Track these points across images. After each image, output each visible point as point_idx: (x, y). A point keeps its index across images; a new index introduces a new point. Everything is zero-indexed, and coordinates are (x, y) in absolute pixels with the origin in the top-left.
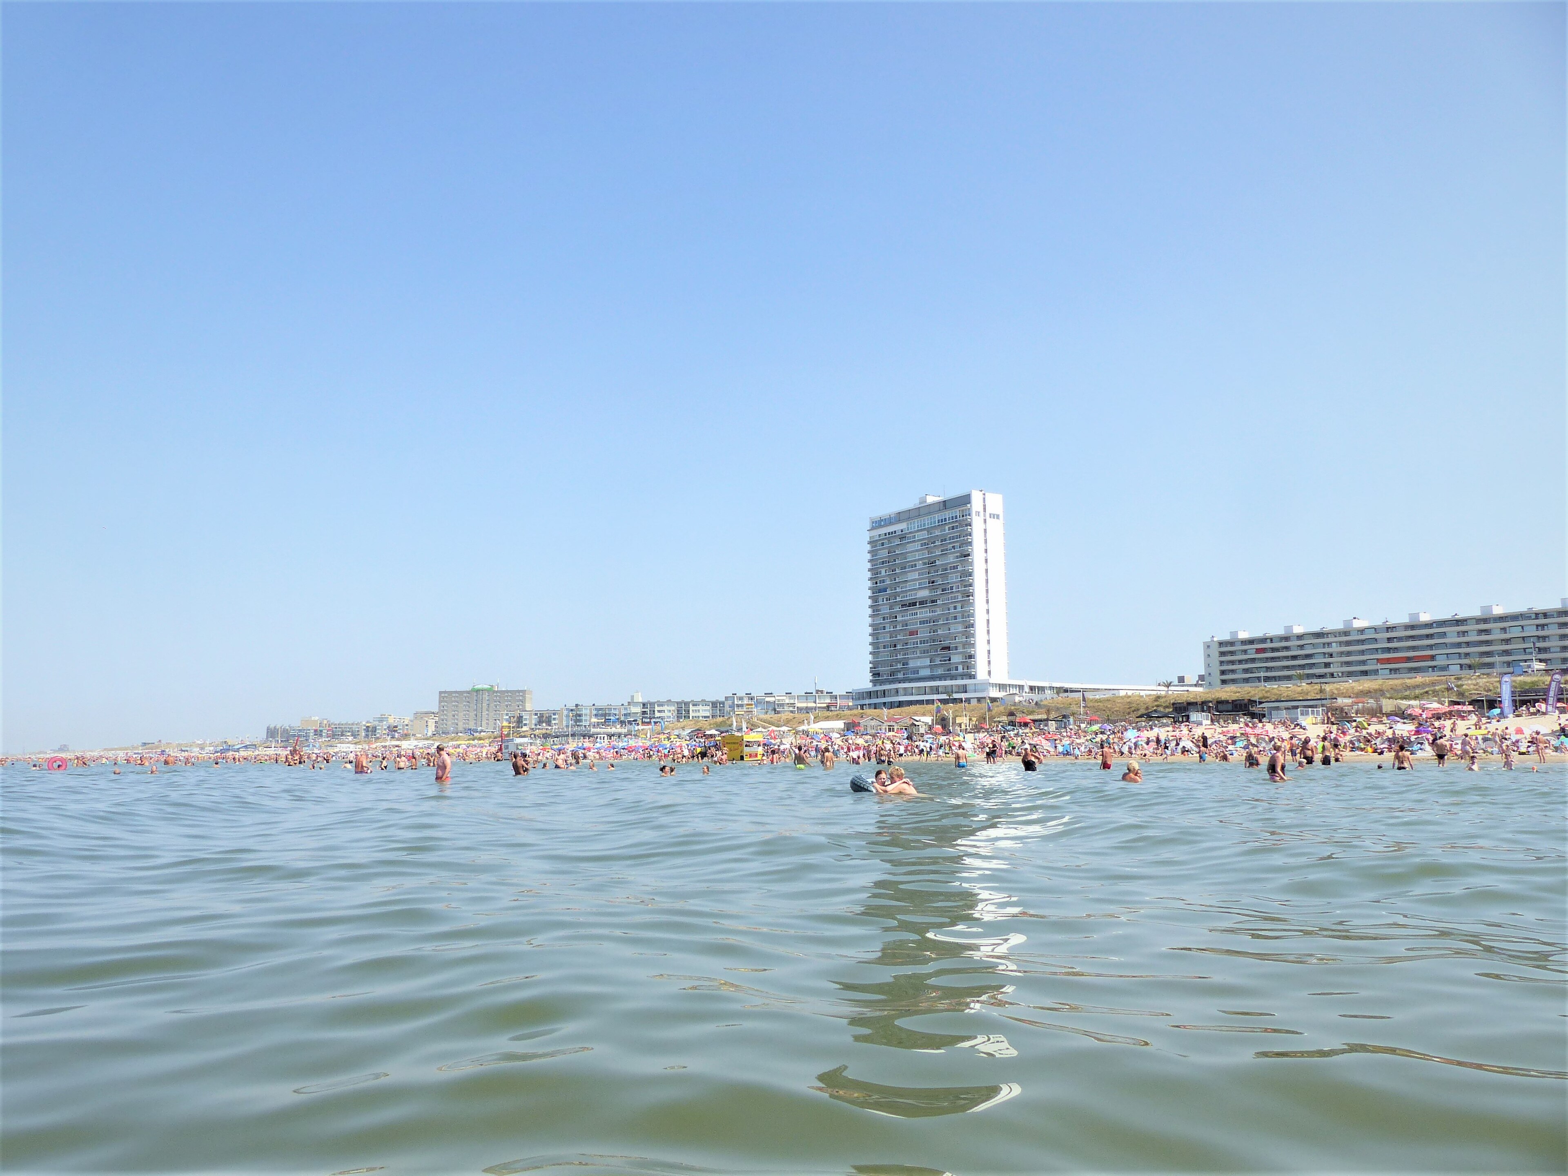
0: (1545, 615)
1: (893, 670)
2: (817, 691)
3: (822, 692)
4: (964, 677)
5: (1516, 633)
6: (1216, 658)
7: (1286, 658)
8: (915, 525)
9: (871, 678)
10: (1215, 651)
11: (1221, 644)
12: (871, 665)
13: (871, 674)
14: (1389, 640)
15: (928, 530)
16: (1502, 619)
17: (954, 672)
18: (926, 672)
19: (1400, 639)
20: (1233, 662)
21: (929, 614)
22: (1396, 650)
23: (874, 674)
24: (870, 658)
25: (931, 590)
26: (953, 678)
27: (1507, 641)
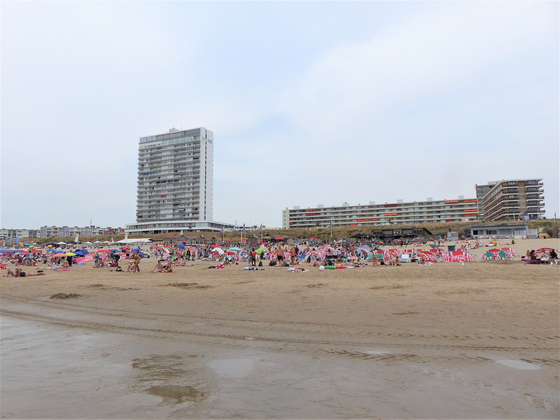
0: (422, 203)
1: (150, 215)
2: (91, 227)
3: (94, 227)
4: (193, 219)
5: (411, 210)
6: (288, 217)
7: (319, 218)
8: (167, 143)
9: (137, 219)
10: (288, 214)
11: (290, 211)
12: (137, 212)
13: (137, 217)
14: (362, 211)
15: (175, 146)
16: (406, 204)
17: (186, 217)
18: (171, 217)
19: (366, 211)
20: (295, 219)
21: (173, 187)
22: (364, 215)
23: (138, 217)
24: (137, 208)
25: (175, 175)
26: (186, 219)
27: (408, 213)
